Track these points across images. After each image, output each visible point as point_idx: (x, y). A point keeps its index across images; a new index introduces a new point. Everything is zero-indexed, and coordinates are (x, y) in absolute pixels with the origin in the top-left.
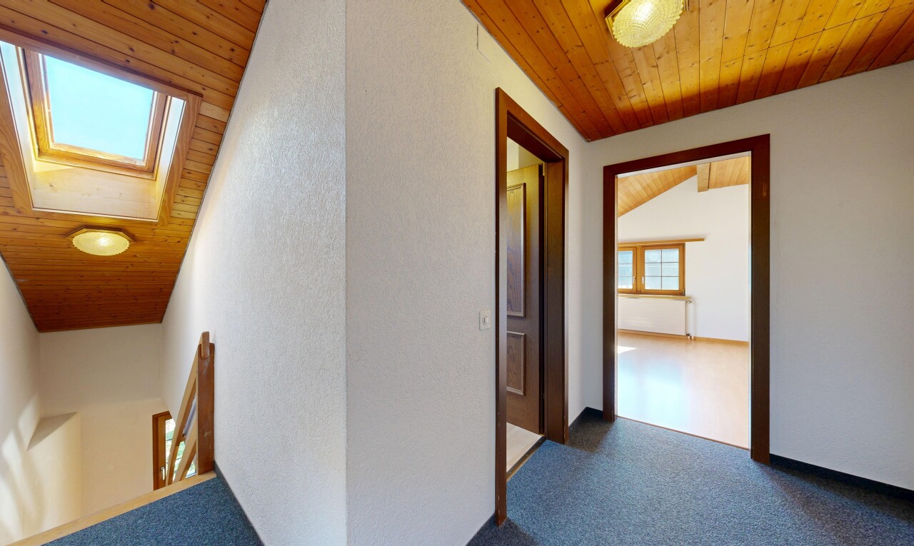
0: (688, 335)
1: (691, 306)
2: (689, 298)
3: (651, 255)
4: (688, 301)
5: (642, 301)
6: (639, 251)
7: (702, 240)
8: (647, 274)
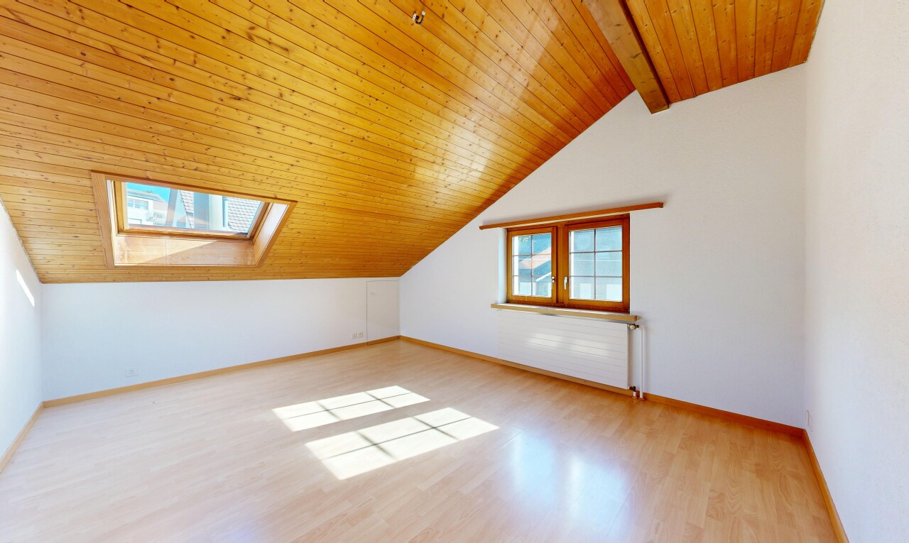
0: (633, 389)
1: (638, 333)
2: (636, 318)
3: (577, 240)
4: (634, 324)
5: (566, 319)
6: (561, 233)
7: (660, 205)
8: (572, 272)
